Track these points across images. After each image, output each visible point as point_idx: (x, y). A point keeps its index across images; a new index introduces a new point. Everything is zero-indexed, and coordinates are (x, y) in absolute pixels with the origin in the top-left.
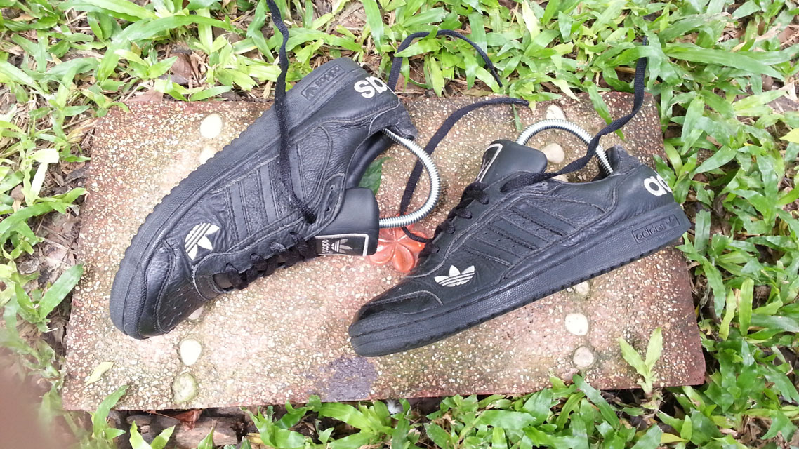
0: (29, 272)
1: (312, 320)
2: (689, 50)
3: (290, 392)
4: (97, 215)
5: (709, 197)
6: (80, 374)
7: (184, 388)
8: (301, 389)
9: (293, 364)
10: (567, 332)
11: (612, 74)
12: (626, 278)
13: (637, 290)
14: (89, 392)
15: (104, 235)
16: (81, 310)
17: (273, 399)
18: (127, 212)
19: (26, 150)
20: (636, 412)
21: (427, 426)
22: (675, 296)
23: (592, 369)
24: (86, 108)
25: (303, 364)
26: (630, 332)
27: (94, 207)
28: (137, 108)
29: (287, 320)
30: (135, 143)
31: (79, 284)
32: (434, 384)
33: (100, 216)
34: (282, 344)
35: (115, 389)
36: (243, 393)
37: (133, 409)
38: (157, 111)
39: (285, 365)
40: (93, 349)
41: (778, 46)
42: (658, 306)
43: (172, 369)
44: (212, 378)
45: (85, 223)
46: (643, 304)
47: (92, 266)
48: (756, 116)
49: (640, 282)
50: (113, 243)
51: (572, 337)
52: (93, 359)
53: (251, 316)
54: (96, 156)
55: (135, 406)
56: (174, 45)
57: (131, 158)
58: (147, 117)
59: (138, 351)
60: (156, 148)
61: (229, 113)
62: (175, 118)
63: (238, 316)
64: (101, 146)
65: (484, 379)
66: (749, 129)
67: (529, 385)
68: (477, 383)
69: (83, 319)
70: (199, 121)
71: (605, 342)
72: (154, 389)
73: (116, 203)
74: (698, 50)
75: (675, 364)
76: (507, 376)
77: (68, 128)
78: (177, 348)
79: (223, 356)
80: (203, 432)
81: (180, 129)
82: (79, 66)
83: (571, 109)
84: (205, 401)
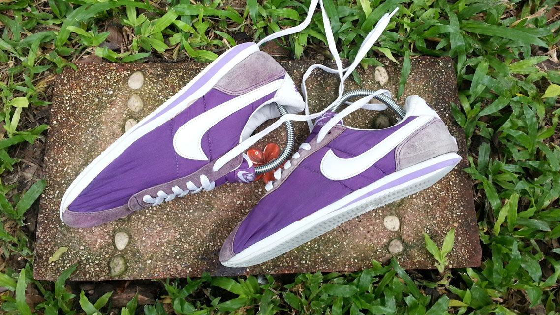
0: (11, 183)
1: (206, 219)
2: (480, 26)
3: (190, 269)
4: (57, 144)
5: (489, 133)
6: (45, 255)
7: (117, 266)
8: (198, 267)
9: (193, 250)
10: (385, 228)
11: (422, 44)
12: (428, 191)
13: (435, 199)
14: (52, 267)
15: (61, 158)
16: (46, 211)
17: (178, 274)
18: (77, 142)
19: (6, 98)
20: (432, 286)
21: (285, 294)
22: (462, 204)
23: (401, 255)
24: (49, 67)
25: (199, 250)
26: (429, 229)
27: (54, 138)
28: (84, 67)
29: (188, 219)
30: (82, 92)
31: (45, 193)
32: (290, 265)
33: (58, 145)
34: (185, 236)
35: (70, 266)
36: (158, 270)
37: (82, 280)
38: (98, 70)
39: (187, 250)
40: (55, 238)
41: (545, 22)
42: (450, 211)
43: (108, 252)
44: (136, 259)
45: (48, 149)
46: (439, 209)
47: (53, 180)
48: (527, 73)
49: (438, 194)
50: (68, 164)
51: (388, 233)
52: (55, 245)
53: (164, 216)
54: (56, 101)
55: (83, 277)
56: (111, 21)
57: (80, 103)
58: (90, 74)
59: (85, 240)
60: (97, 97)
61: (148, 71)
62: (111, 75)
63: (155, 216)
64: (58, 95)
65: (326, 261)
66: (521, 83)
67: (357, 265)
68: (321, 264)
69: (48, 217)
70: (128, 77)
71: (411, 236)
72: (96, 266)
73: (69, 136)
74: (485, 26)
75: (460, 252)
76: (342, 259)
77: (37, 81)
78: (112, 238)
79: (144, 244)
80: (131, 295)
81: (114, 82)
82: (43, 37)
83: (393, 69)
84: (132, 275)
